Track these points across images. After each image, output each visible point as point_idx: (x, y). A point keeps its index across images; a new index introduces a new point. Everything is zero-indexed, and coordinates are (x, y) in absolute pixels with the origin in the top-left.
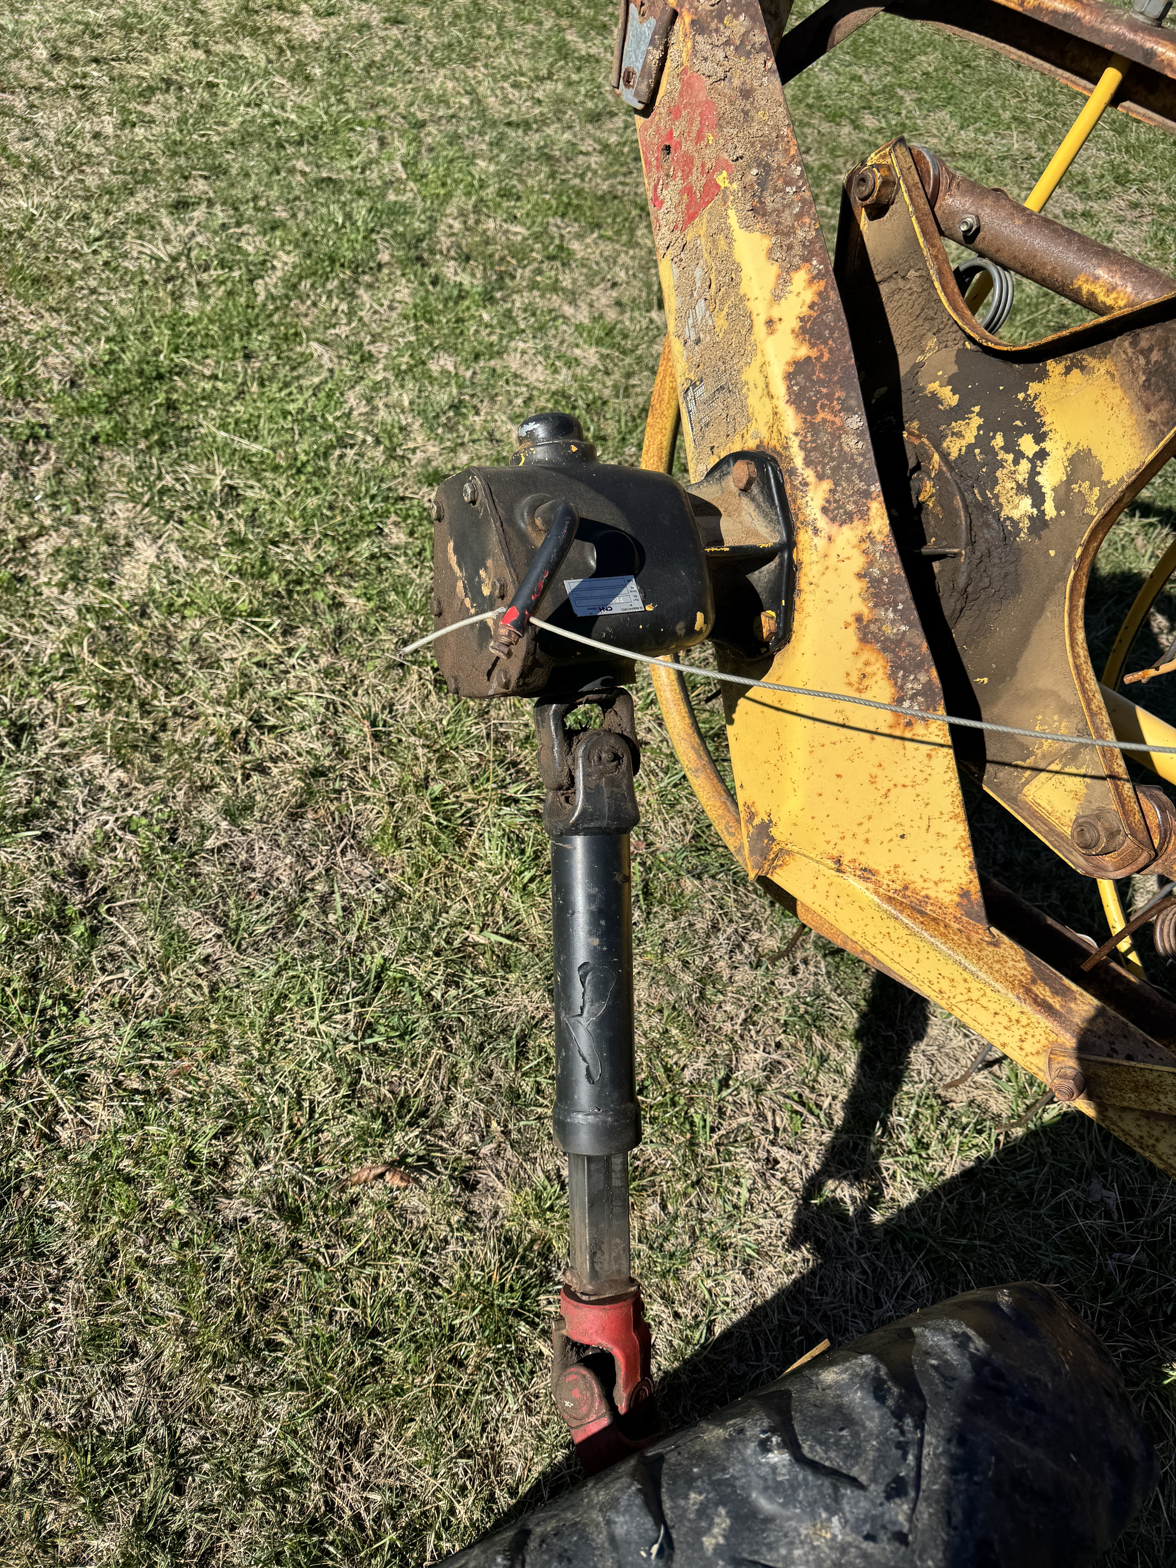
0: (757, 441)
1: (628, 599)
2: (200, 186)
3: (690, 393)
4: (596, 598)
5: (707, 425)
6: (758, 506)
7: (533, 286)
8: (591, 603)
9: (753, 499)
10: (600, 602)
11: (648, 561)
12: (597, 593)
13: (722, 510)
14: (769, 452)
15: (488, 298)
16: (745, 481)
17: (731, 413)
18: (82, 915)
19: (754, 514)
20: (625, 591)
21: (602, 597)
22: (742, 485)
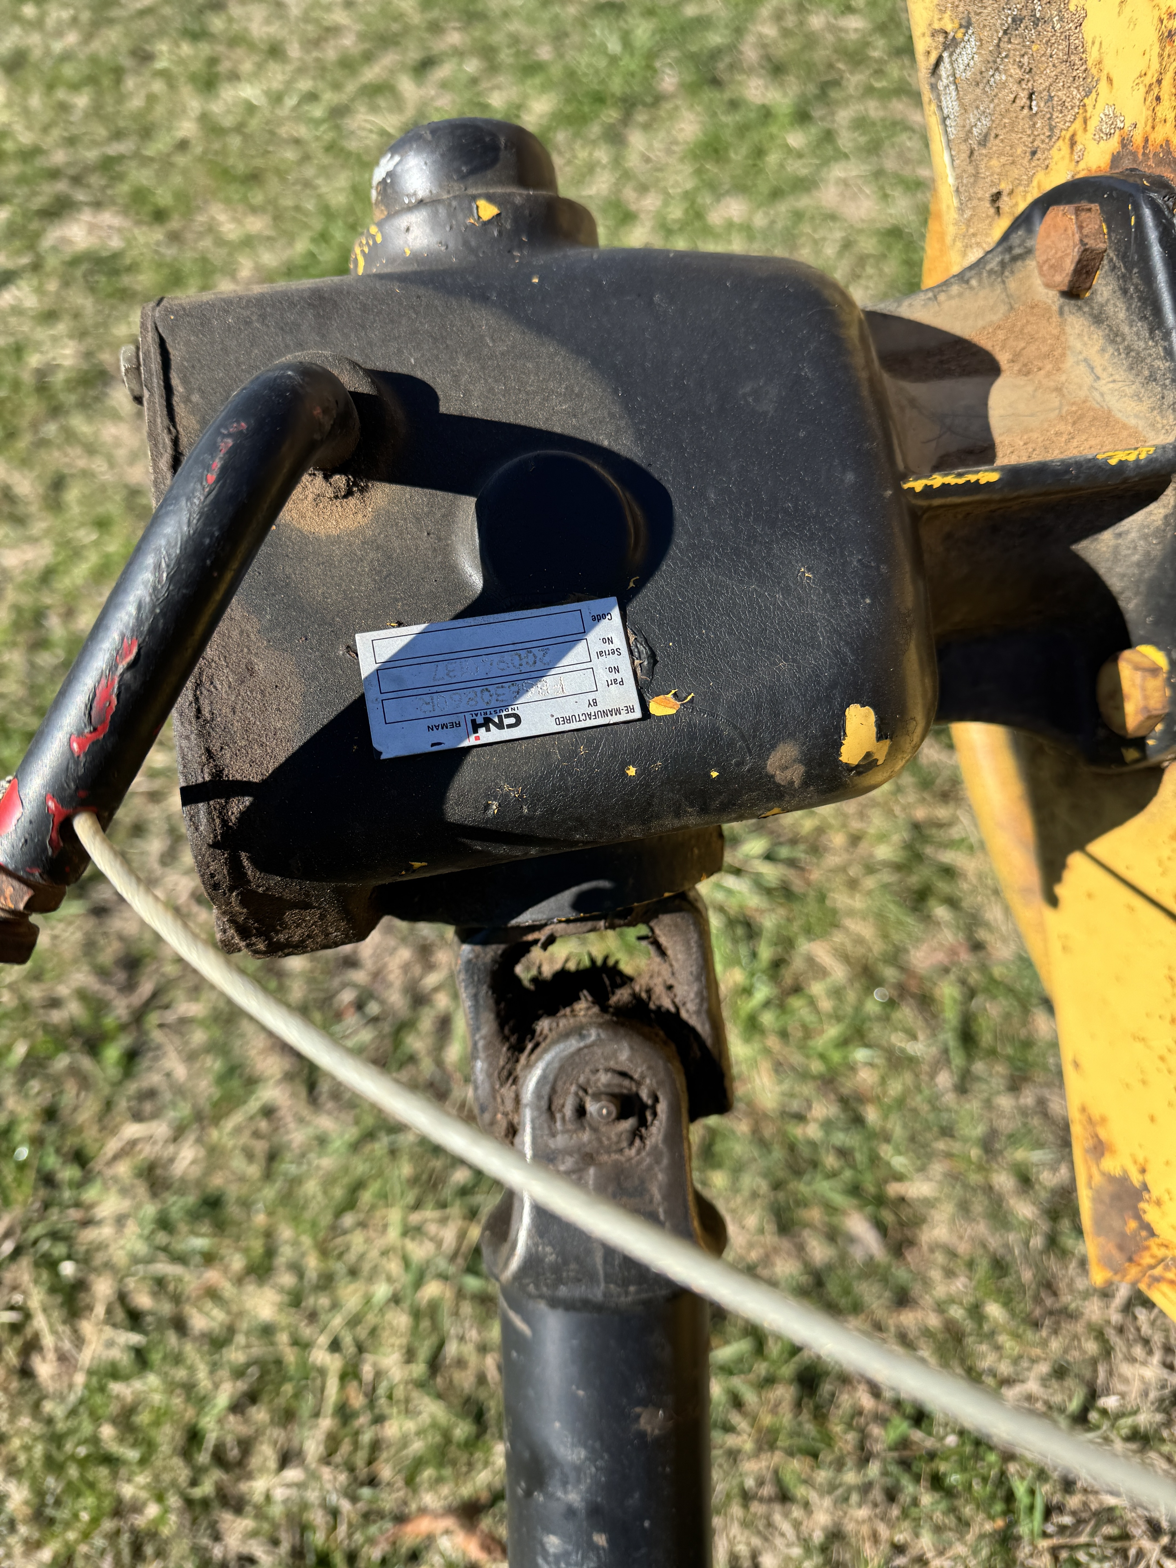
0: (1113, 144)
1: (584, 681)
2: (454, 38)
3: (945, 70)
4: (467, 685)
5: (983, 142)
6: (1114, 337)
7: (869, 91)
8: (446, 703)
9: (1098, 319)
10: (480, 702)
11: (680, 541)
12: (470, 669)
13: (1003, 358)
14: (1151, 168)
15: (802, 117)
16: (1069, 266)
17: (1041, 83)
18: (123, 1028)
19: (1098, 361)
20: (578, 652)
21: (485, 684)
22: (1063, 278)
